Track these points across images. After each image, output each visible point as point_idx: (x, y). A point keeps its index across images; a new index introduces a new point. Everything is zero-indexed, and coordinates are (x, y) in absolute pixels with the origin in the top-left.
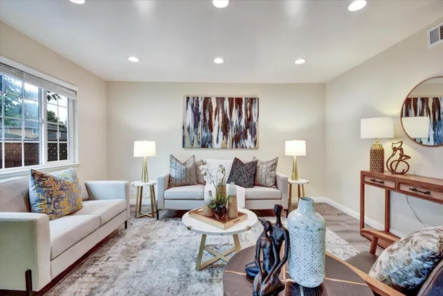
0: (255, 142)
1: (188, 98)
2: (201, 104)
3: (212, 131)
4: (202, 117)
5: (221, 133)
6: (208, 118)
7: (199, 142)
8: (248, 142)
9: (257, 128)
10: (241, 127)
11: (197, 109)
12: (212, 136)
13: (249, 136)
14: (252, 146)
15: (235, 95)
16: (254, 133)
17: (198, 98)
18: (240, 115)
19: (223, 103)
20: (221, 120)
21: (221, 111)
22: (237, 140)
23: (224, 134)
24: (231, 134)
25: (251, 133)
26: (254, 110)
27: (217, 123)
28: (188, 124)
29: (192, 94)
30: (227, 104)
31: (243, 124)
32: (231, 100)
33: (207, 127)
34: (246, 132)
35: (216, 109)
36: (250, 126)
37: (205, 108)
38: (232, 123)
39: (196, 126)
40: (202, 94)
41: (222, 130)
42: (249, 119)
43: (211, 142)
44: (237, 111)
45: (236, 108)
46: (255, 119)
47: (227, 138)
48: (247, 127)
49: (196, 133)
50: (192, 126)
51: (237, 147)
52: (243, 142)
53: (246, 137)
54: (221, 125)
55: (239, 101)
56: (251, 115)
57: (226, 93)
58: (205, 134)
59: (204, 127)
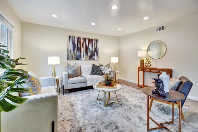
0: (98, 57)
1: (70, 37)
2: (76, 40)
3: (81, 52)
4: (76, 46)
5: (85, 54)
6: (79, 47)
7: (75, 57)
8: (95, 58)
9: (99, 52)
10: (93, 51)
11: (74, 42)
12: (81, 55)
13: (96, 55)
14: (97, 59)
15: (91, 37)
16: (97, 54)
17: (75, 37)
18: (92, 46)
19: (86, 41)
20: (85, 48)
21: (85, 44)
22: (91, 57)
23: (86, 54)
24: (89, 54)
25: (96, 54)
26: (98, 45)
27: (83, 49)
28: (70, 49)
29: (72, 35)
30: (87, 41)
31: (93, 50)
32: (89, 39)
33: (79, 50)
35: (83, 43)
36: (96, 51)
37: (78, 42)
38: (89, 49)
39: (74, 50)
40: (77, 35)
41: (85, 52)
42: (96, 48)
43: (80, 57)
44: (91, 44)
46: (98, 48)
47: (87, 55)
48: (95, 51)
49: (74, 53)
50: (72, 50)
51: (91, 59)
52: (93, 57)
54: (85, 50)
55: (92, 40)
56: (96, 46)
57: (87, 37)
58: (78, 54)
59: (78, 50)
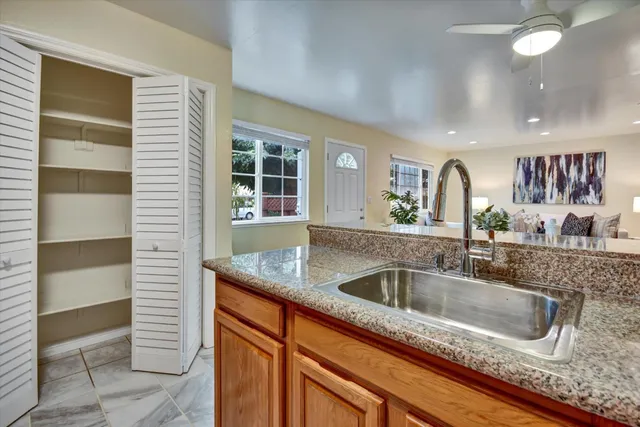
0: (601, 197)
1: (519, 159)
2: (533, 163)
3: (544, 187)
4: (533, 175)
5: (556, 190)
6: (540, 176)
7: (530, 198)
8: (591, 197)
9: (602, 183)
10: (581, 183)
11: (529, 168)
12: (545, 193)
13: (592, 192)
14: (596, 202)
15: (574, 151)
16: (599, 188)
17: (529, 158)
18: (580, 170)
19: (559, 161)
20: (555, 177)
21: (555, 168)
22: (576, 196)
23: (559, 191)
24: (569, 190)
25: (594, 188)
26: (599, 165)
27: (551, 180)
28: (518, 182)
29: (523, 155)
30: (563, 162)
31: (584, 179)
32: (568, 157)
33: (540, 184)
34: (587, 188)
35: (550, 166)
36: (594, 181)
37: (537, 167)
38: (569, 180)
39: (527, 183)
40: (534, 154)
41: (558, 187)
42: (592, 175)
43: (544, 197)
44: (576, 167)
45: (575, 164)
46: (599, 175)
47: (563, 194)
48: (590, 182)
49: (528, 190)
50: (523, 184)
51: (575, 203)
52: (583, 198)
53: (587, 193)
54: (555, 182)
55: (579, 157)
56: (594, 170)
57: (563, 151)
58: (537, 191)
59: (536, 184)
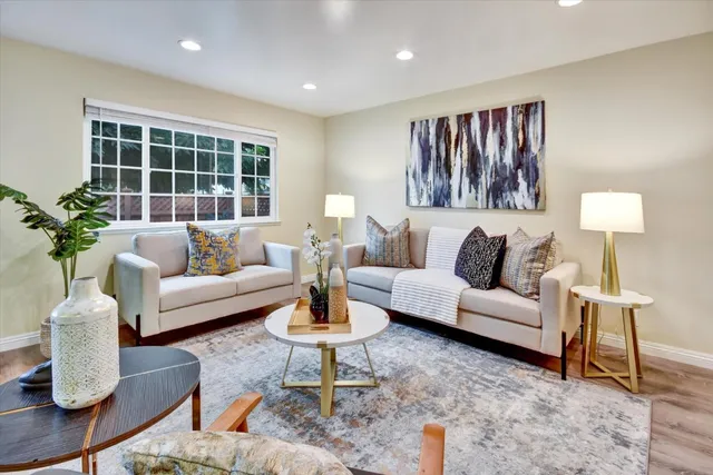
0: (537, 196)
1: (413, 124)
2: (432, 131)
3: (450, 176)
4: (434, 153)
5: (466, 181)
6: (443, 154)
7: (430, 197)
8: (521, 197)
9: (539, 165)
10: (504, 167)
11: (427, 140)
12: (450, 186)
13: (523, 184)
14: (530, 204)
15: (490, 103)
16: (533, 176)
17: (427, 121)
18: (502, 142)
19: (469, 124)
20: (465, 156)
21: (465, 138)
22: (497, 193)
23: (471, 183)
24: (486, 180)
25: (526, 176)
26: (534, 130)
27: (459, 161)
28: (413, 167)
29: (419, 114)
30: (476, 124)
31: (508, 159)
32: (483, 115)
33: (443, 170)
34: (515, 177)
35: (458, 135)
36: (526, 164)
37: (438, 137)
38: (486, 159)
39: (425, 169)
40: (434, 112)
41: (468, 175)
42: (523, 149)
43: (448, 196)
44: (497, 135)
45: (494, 129)
46: (534, 149)
47: (476, 188)
48: (519, 165)
49: (425, 182)
50: (419, 171)
51: (496, 206)
52: (508, 197)
53: (515, 187)
54: (465, 164)
55: (500, 114)
56: (525, 139)
57: (474, 105)
58: (439, 183)
59: (438, 169)
